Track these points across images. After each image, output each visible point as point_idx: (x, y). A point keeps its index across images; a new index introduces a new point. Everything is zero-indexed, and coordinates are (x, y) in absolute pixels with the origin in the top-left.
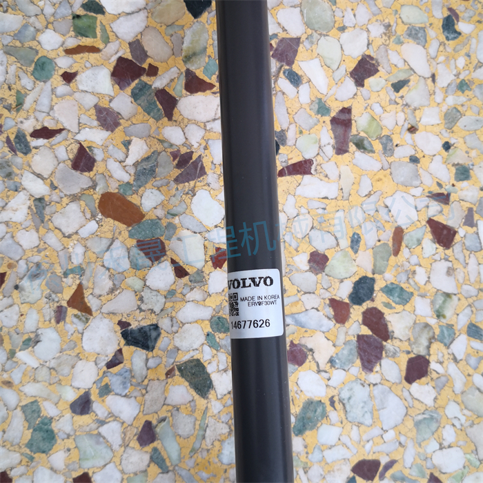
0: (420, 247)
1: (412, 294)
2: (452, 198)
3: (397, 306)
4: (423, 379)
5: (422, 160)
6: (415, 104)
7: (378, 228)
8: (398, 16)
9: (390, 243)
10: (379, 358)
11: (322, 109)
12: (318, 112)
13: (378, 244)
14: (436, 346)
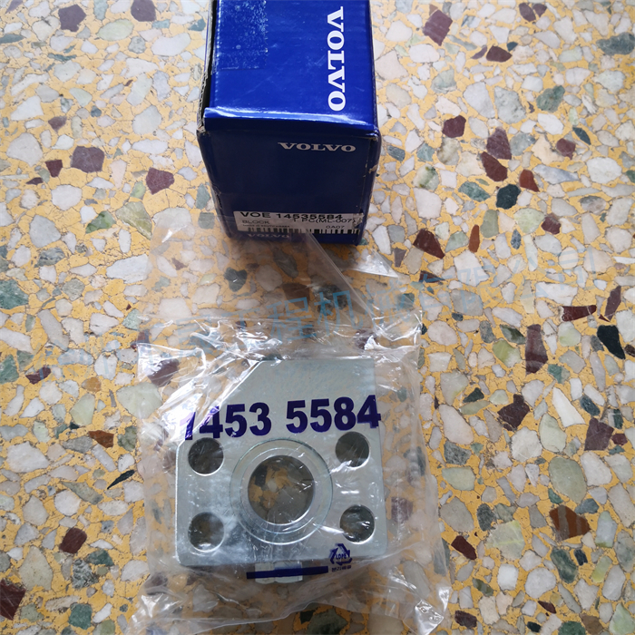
0: (452, 232)
1: (460, 191)
2: (418, 276)
3: (474, 181)
4: (448, 118)
5: (450, 316)
6: (457, 375)
7: (494, 252)
8: (478, 477)
9: (482, 237)
10: (490, 139)
11: (557, 372)
12: (561, 369)
13: (494, 237)
14: (437, 144)
